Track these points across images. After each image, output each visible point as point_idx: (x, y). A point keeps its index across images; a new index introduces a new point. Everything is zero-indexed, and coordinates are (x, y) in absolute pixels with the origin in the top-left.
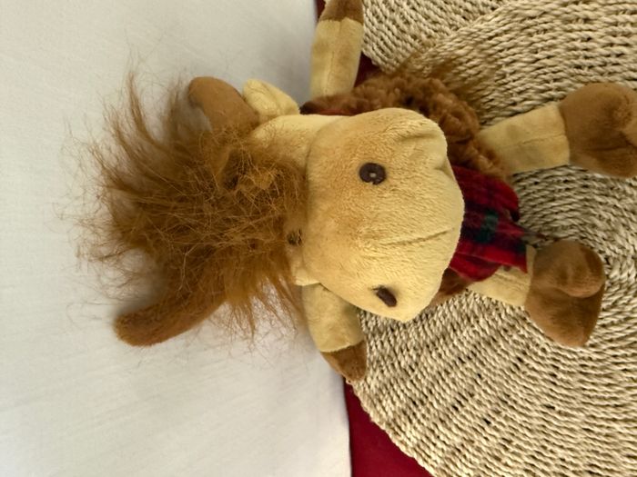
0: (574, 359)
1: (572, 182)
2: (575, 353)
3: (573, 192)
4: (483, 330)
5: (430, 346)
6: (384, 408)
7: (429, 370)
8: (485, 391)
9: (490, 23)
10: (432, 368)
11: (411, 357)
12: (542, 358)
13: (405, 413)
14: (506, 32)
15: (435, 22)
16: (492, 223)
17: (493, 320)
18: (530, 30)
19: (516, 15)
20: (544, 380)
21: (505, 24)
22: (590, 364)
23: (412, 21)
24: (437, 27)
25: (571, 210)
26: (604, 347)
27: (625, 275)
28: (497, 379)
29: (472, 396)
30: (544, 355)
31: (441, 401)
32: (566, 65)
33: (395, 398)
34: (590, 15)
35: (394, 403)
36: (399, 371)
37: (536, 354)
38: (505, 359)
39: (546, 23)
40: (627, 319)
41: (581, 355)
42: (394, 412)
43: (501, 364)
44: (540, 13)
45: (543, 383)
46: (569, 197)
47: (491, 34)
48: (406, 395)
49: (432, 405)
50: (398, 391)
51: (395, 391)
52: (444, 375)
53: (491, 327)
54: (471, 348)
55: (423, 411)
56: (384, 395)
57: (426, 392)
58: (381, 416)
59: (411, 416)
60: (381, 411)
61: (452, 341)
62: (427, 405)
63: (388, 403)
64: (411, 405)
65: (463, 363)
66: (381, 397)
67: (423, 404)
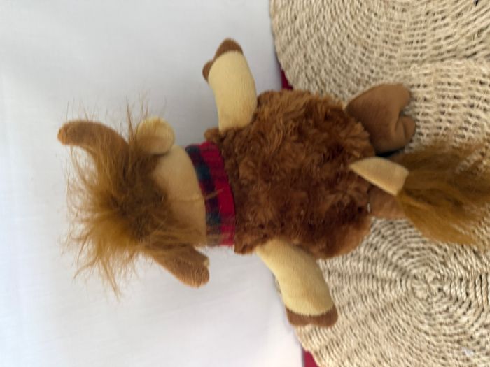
4: (370, 307)
6: (313, 343)
12: (403, 335)
13: (327, 348)
17: (376, 301)
20: (406, 350)
24: (341, 89)
27: (453, 291)
28: (379, 341)
30: (404, 333)
31: (348, 345)
33: (320, 337)
34: (428, 97)
35: (320, 341)
37: (399, 331)
38: (382, 329)
41: (427, 340)
42: (320, 346)
43: (380, 332)
45: (404, 351)
48: (328, 338)
49: (343, 346)
50: (323, 333)
51: (321, 333)
52: (349, 329)
53: (374, 306)
54: (364, 316)
55: (338, 349)
56: (313, 334)
57: (339, 337)
58: (311, 346)
59: (330, 350)
60: (311, 344)
61: (353, 309)
62: (340, 346)
63: (315, 340)
64: (331, 343)
65: (360, 325)
66: (311, 335)
67: (338, 345)
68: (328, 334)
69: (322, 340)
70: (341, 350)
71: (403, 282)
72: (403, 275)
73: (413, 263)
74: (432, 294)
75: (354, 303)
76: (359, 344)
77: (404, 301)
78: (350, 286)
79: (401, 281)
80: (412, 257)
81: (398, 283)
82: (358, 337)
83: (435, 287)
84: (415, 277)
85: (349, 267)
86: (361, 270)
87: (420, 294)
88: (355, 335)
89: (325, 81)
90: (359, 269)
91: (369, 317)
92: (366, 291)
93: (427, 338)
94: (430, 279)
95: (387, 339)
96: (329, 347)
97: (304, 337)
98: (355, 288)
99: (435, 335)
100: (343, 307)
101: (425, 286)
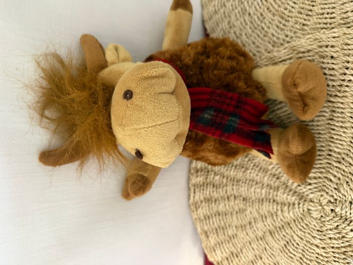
0: (313, 253)
1: (323, 151)
2: (314, 250)
3: (323, 157)
4: (269, 225)
5: (243, 227)
6: (216, 254)
7: (242, 239)
8: (268, 258)
9: (280, 53)
10: (243, 239)
11: (233, 230)
12: (297, 248)
13: (227, 259)
14: (290, 59)
15: (258, 47)
16: (234, 122)
17: (274, 221)
19: (294, 50)
20: (297, 260)
21: (288, 55)
22: (321, 258)
23: (247, 45)
24: (259, 49)
25: (320, 168)
26: (329, 250)
27: (343, 212)
28: (274, 253)
29: (261, 258)
30: (297, 246)
31: (246, 257)
33: (223, 250)
35: (222, 253)
36: (227, 236)
37: (293, 245)
38: (278, 244)
39: (309, 56)
40: (343, 237)
41: (317, 252)
42: (222, 258)
43: (276, 246)
45: (296, 261)
46: (320, 160)
47: (280, 60)
48: (229, 250)
49: (241, 258)
50: (225, 247)
51: (223, 247)
52: (248, 244)
53: (272, 224)
54: (263, 233)
55: (237, 260)
56: (217, 248)
57: (239, 251)
58: (214, 258)
59: (230, 261)
60: (215, 256)
61: (253, 227)
62: (239, 258)
63: (218, 252)
64: (231, 255)
65: (258, 240)
66: (215, 248)
67: (237, 256)
68: (229, 248)
69: (224, 253)
70: (240, 261)
71: (301, 205)
72: (300, 199)
73: (310, 189)
74: (326, 214)
75: (255, 222)
76: (256, 256)
77: (300, 220)
78: (253, 208)
79: (299, 204)
80: (310, 184)
81: (296, 206)
82: (256, 250)
83: (328, 209)
84: (311, 201)
85: (253, 193)
86: (263, 196)
87: (315, 214)
88: (253, 249)
89: (245, 43)
90: (261, 194)
91: (268, 234)
92: (266, 213)
93: (318, 251)
94: (324, 202)
95: (281, 252)
96: (229, 259)
97: (209, 250)
98: (256, 210)
99: (324, 248)
100: (245, 226)
101: (320, 208)
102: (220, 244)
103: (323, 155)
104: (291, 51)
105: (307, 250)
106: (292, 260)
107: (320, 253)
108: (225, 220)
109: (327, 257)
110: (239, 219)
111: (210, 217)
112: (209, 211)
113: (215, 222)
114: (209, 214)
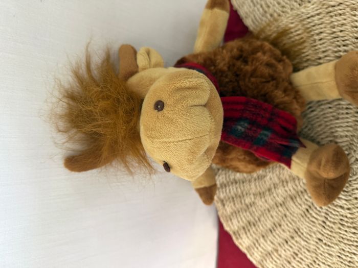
0: (337, 215)
1: (350, 109)
2: (338, 212)
3: (350, 115)
4: (290, 190)
5: (261, 195)
6: (232, 223)
7: (259, 207)
8: (287, 225)
9: (309, 9)
10: (261, 206)
11: (251, 199)
13: (244, 228)
14: (318, 14)
16: (265, 135)
17: (296, 185)
18: (332, 14)
19: (323, 5)
20: (320, 224)
21: (317, 10)
22: (346, 219)
25: (347, 126)
26: (354, 211)
28: (295, 219)
29: (280, 226)
30: (320, 210)
31: (264, 226)
32: (351, 36)
33: (239, 219)
35: (239, 222)
36: (244, 205)
37: (316, 208)
38: (299, 209)
39: (341, 10)
41: (341, 213)
42: (238, 227)
43: (297, 211)
44: (338, 3)
45: (318, 226)
46: (347, 118)
47: (309, 16)
48: (246, 219)
49: (259, 226)
50: (242, 216)
51: (240, 216)
52: (267, 211)
53: (294, 189)
54: (282, 199)
55: (254, 229)
56: (233, 216)
57: (257, 219)
58: (230, 227)
59: (247, 230)
60: (231, 225)
61: (273, 193)
62: (257, 226)
63: (235, 221)
64: (248, 225)
65: (277, 207)
66: (232, 217)
67: (254, 225)
68: (245, 217)
69: (241, 222)
70: (257, 230)
75: (275, 188)
76: (274, 224)
78: (273, 174)
82: (275, 218)
88: (272, 217)
91: (289, 199)
92: (287, 177)
93: (343, 212)
95: (303, 217)
97: (225, 218)
98: (277, 175)
99: (349, 209)
100: (263, 193)
102: (236, 213)
103: (351, 113)
104: (320, 6)
105: (331, 213)
106: (314, 224)
107: (344, 215)
108: (242, 188)
109: (351, 218)
110: (258, 186)
111: (227, 185)
112: (226, 179)
113: (231, 190)
114: (225, 182)
